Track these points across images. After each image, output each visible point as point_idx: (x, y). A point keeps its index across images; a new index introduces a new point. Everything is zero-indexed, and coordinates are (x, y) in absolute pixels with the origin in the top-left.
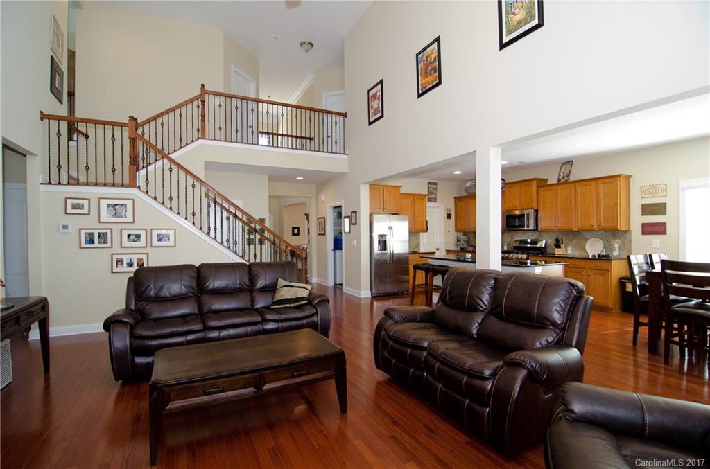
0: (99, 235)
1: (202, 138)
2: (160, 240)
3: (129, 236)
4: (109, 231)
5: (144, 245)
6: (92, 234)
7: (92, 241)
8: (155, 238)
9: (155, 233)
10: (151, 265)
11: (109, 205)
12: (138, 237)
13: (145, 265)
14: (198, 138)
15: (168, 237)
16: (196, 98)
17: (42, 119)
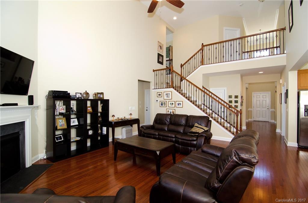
0: (164, 103)
1: (202, 65)
2: (178, 105)
3: (170, 103)
4: (166, 102)
5: (174, 106)
6: (162, 103)
7: (162, 105)
8: (177, 104)
9: (177, 102)
10: (176, 113)
11: (166, 94)
12: (173, 104)
13: (174, 113)
14: (201, 65)
15: (181, 104)
16: (200, 50)
17: (154, 72)
